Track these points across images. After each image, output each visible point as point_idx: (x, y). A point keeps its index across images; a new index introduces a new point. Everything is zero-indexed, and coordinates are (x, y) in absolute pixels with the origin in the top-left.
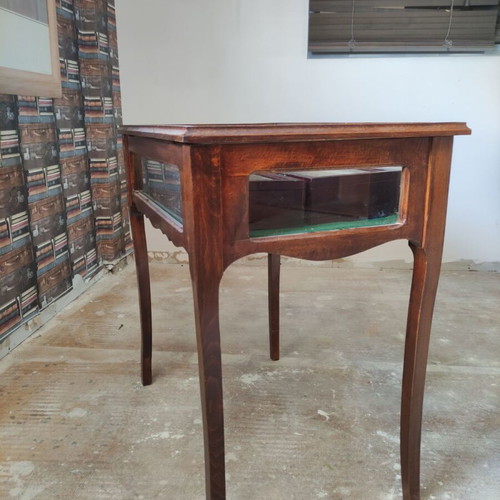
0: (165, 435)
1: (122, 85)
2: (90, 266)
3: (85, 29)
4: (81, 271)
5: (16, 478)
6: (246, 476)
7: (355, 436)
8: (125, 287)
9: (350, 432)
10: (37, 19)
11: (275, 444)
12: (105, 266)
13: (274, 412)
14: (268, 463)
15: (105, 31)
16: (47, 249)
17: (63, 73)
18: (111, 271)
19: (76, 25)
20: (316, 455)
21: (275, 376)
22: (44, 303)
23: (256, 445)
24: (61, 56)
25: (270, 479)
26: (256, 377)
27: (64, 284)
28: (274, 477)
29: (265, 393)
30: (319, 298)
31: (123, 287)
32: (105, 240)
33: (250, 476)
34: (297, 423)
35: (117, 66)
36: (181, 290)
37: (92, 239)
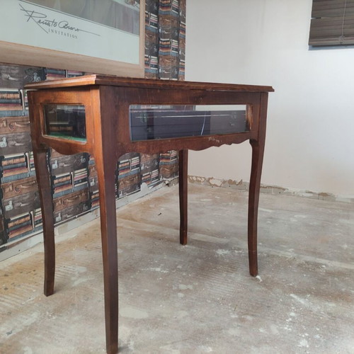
0: (158, 269)
1: (186, 71)
2: (153, 179)
3: (164, 38)
4: (146, 181)
5: (76, 273)
8: (172, 194)
10: (132, 33)
12: (164, 181)
15: (177, 38)
16: (126, 164)
17: (147, 64)
18: (168, 184)
19: (158, 36)
20: (242, 297)
21: (239, 253)
22: (121, 195)
24: (145, 54)
26: (227, 252)
27: (135, 187)
29: (228, 261)
30: (296, 216)
31: (171, 194)
32: (165, 165)
35: (184, 59)
36: (204, 200)
37: (156, 163)
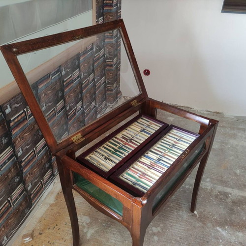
6: (164, 240)
7: (208, 228)
9: (206, 225)
11: (176, 226)
13: (177, 209)
14: (172, 235)
23: (168, 225)
25: (172, 243)
28: (174, 242)
33: (165, 240)
34: (185, 217)
